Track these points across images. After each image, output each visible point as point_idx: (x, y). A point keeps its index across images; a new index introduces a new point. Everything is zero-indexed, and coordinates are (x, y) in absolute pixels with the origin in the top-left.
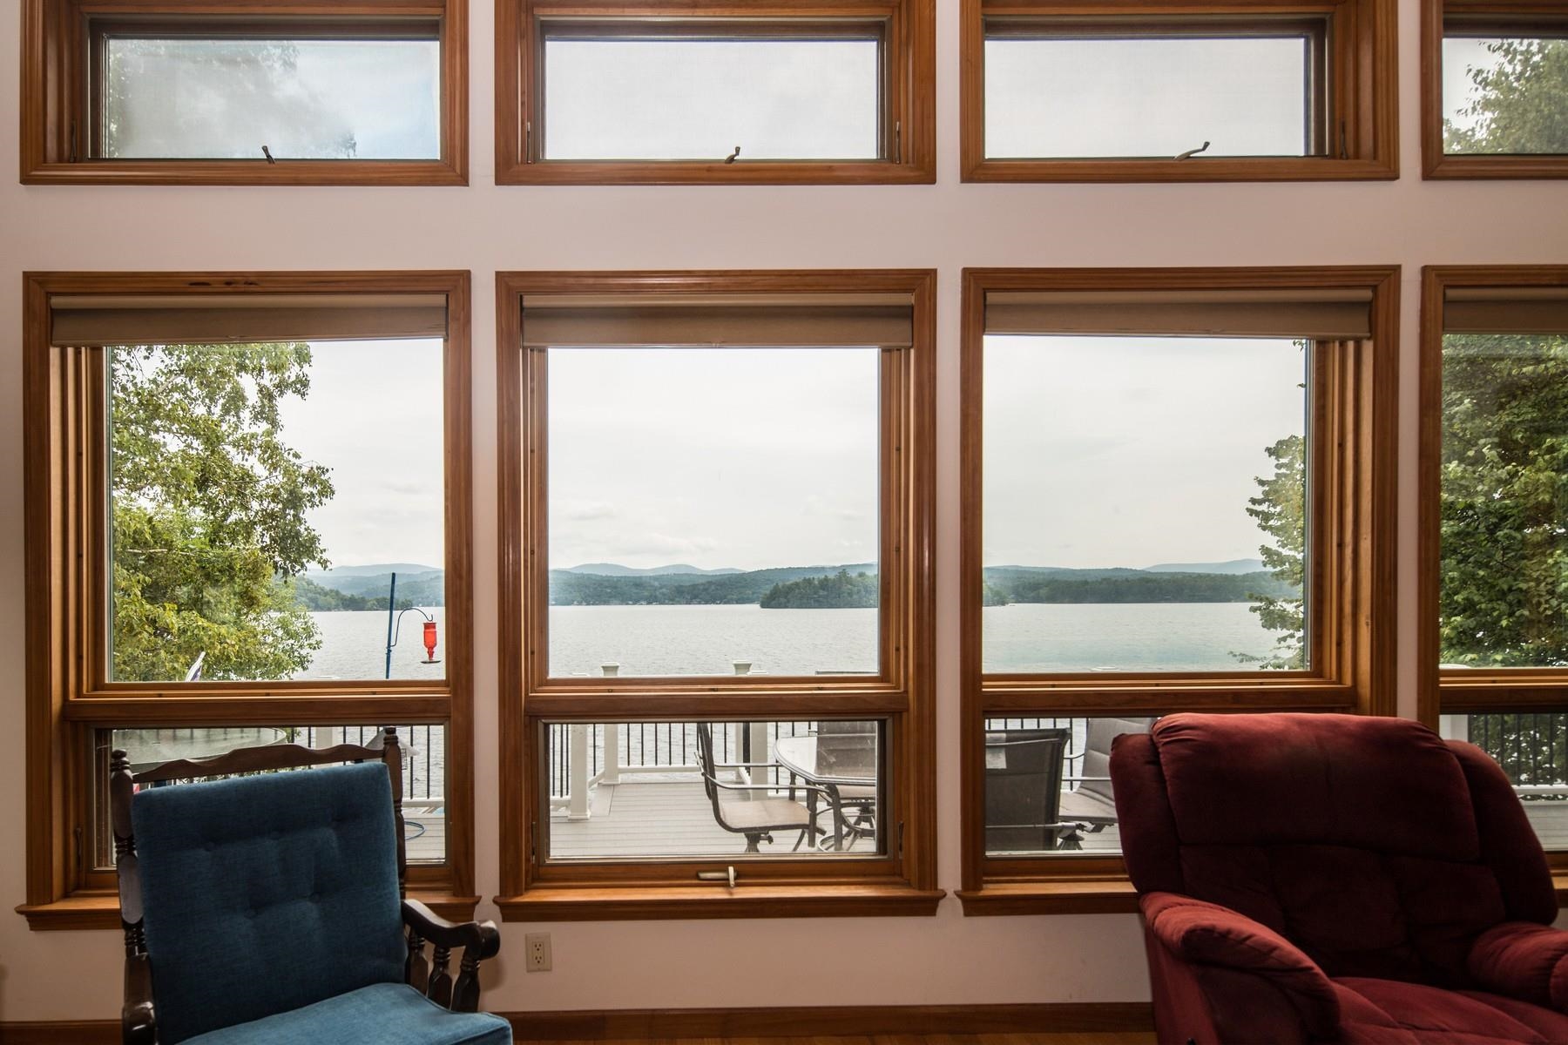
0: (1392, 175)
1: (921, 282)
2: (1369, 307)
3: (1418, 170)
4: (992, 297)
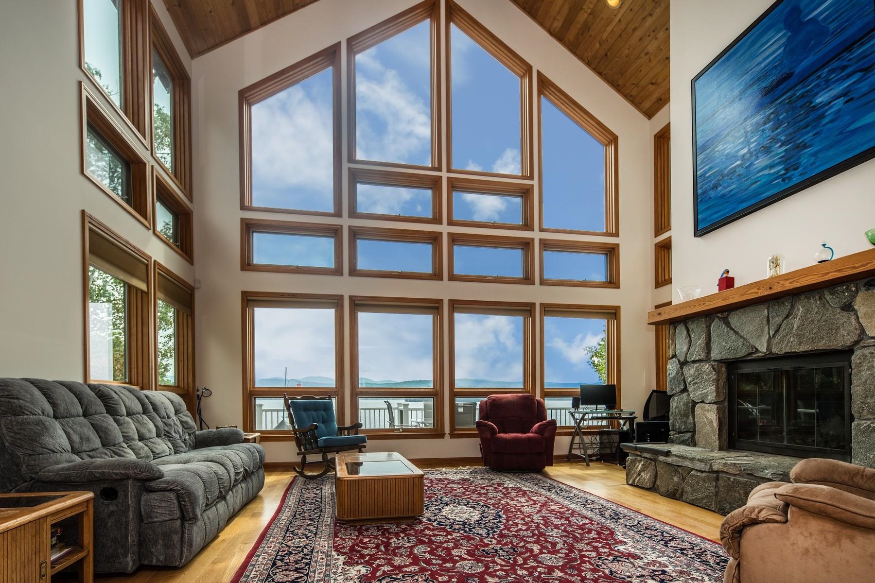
0: (534, 284)
1: (440, 301)
2: (530, 311)
3: (539, 284)
4: (455, 306)
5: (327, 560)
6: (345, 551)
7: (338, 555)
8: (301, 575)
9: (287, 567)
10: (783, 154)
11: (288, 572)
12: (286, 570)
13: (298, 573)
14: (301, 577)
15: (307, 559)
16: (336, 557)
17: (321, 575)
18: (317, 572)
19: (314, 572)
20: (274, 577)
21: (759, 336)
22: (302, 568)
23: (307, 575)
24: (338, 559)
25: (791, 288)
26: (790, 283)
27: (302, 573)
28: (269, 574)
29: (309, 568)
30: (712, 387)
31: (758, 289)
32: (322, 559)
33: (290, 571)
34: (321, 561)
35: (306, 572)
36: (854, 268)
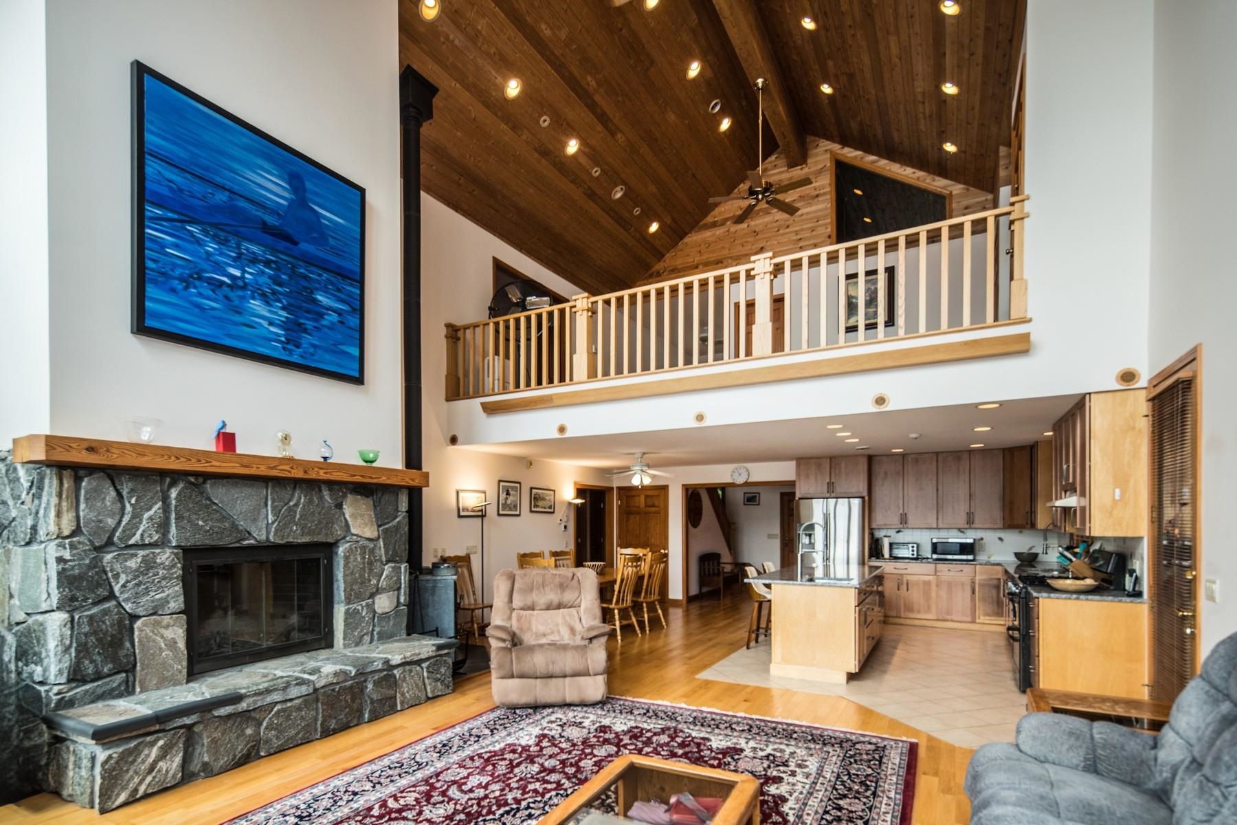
5: (803, 811)
6: (777, 817)
7: (787, 814)
8: (836, 801)
9: (851, 815)
10: (283, 319)
11: (850, 808)
12: (852, 812)
13: (839, 805)
14: (836, 799)
15: (826, 820)
16: (791, 812)
17: (815, 795)
18: (819, 800)
19: (821, 801)
20: (864, 807)
21: (255, 519)
22: (834, 808)
23: (830, 799)
24: (790, 809)
25: (325, 478)
26: (325, 473)
27: (834, 803)
28: (870, 811)
29: (826, 807)
30: (177, 588)
31: (292, 468)
32: (808, 814)
33: (847, 809)
34: (810, 812)
35: (830, 802)
36: (371, 478)
